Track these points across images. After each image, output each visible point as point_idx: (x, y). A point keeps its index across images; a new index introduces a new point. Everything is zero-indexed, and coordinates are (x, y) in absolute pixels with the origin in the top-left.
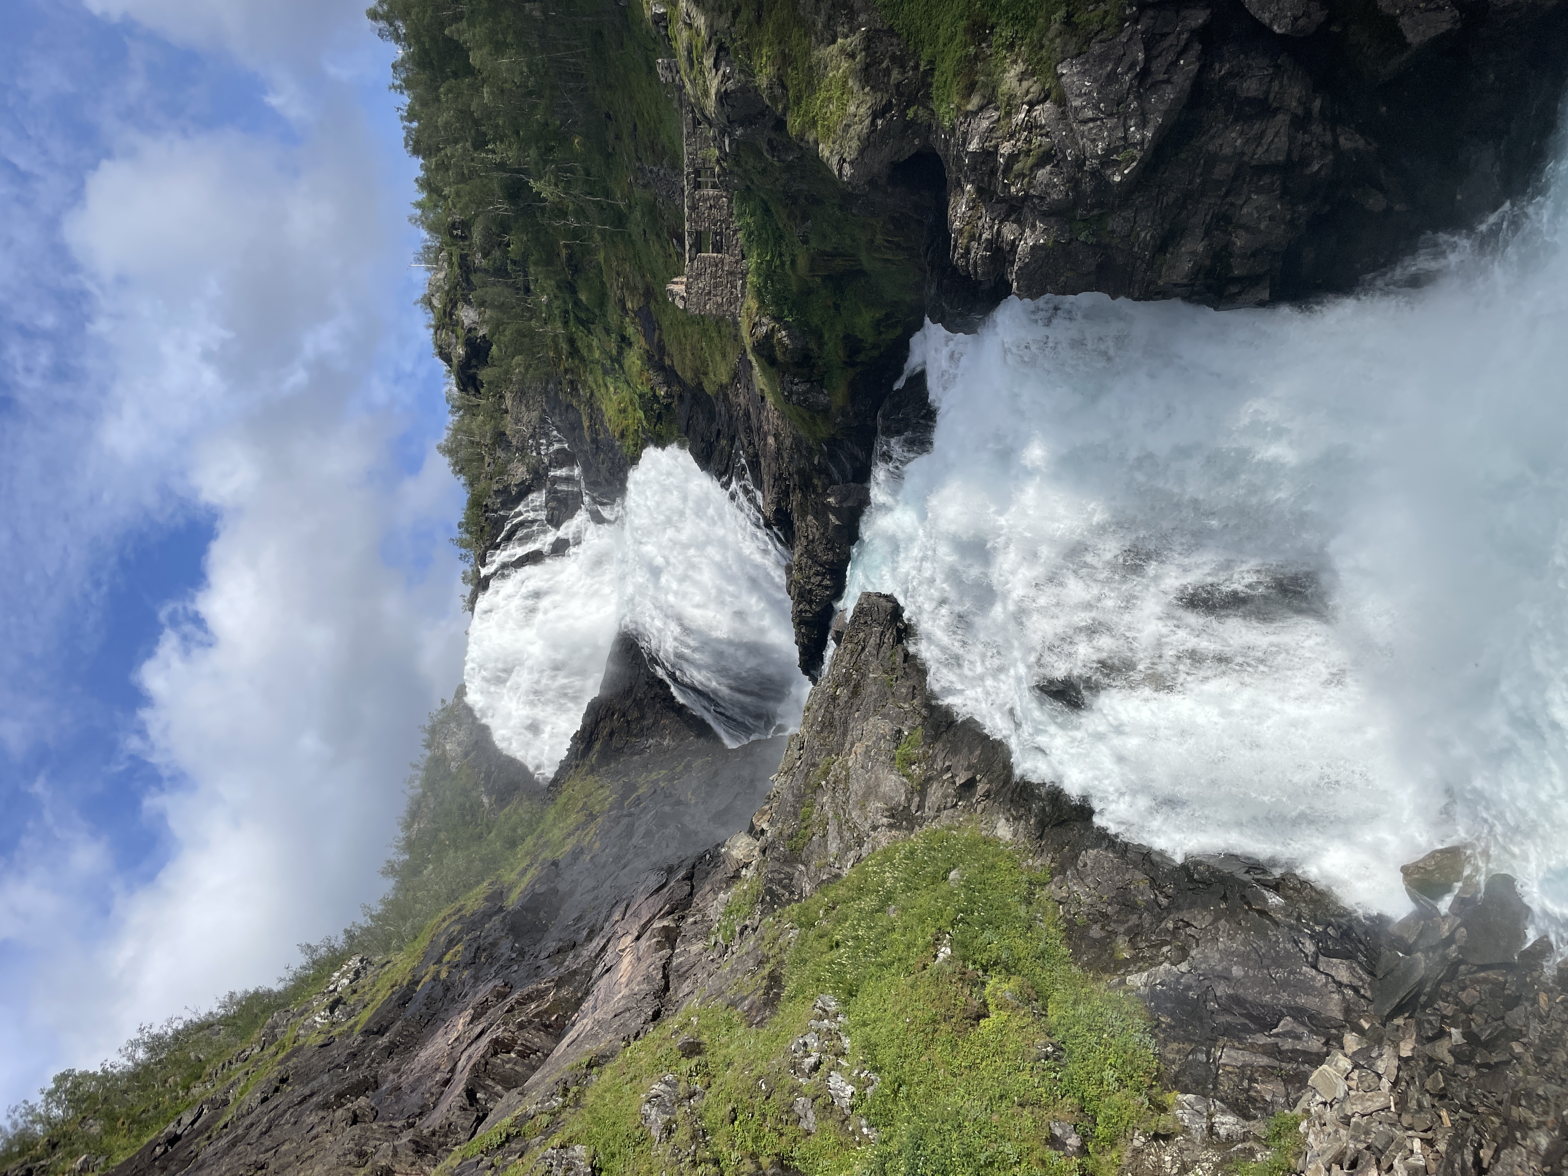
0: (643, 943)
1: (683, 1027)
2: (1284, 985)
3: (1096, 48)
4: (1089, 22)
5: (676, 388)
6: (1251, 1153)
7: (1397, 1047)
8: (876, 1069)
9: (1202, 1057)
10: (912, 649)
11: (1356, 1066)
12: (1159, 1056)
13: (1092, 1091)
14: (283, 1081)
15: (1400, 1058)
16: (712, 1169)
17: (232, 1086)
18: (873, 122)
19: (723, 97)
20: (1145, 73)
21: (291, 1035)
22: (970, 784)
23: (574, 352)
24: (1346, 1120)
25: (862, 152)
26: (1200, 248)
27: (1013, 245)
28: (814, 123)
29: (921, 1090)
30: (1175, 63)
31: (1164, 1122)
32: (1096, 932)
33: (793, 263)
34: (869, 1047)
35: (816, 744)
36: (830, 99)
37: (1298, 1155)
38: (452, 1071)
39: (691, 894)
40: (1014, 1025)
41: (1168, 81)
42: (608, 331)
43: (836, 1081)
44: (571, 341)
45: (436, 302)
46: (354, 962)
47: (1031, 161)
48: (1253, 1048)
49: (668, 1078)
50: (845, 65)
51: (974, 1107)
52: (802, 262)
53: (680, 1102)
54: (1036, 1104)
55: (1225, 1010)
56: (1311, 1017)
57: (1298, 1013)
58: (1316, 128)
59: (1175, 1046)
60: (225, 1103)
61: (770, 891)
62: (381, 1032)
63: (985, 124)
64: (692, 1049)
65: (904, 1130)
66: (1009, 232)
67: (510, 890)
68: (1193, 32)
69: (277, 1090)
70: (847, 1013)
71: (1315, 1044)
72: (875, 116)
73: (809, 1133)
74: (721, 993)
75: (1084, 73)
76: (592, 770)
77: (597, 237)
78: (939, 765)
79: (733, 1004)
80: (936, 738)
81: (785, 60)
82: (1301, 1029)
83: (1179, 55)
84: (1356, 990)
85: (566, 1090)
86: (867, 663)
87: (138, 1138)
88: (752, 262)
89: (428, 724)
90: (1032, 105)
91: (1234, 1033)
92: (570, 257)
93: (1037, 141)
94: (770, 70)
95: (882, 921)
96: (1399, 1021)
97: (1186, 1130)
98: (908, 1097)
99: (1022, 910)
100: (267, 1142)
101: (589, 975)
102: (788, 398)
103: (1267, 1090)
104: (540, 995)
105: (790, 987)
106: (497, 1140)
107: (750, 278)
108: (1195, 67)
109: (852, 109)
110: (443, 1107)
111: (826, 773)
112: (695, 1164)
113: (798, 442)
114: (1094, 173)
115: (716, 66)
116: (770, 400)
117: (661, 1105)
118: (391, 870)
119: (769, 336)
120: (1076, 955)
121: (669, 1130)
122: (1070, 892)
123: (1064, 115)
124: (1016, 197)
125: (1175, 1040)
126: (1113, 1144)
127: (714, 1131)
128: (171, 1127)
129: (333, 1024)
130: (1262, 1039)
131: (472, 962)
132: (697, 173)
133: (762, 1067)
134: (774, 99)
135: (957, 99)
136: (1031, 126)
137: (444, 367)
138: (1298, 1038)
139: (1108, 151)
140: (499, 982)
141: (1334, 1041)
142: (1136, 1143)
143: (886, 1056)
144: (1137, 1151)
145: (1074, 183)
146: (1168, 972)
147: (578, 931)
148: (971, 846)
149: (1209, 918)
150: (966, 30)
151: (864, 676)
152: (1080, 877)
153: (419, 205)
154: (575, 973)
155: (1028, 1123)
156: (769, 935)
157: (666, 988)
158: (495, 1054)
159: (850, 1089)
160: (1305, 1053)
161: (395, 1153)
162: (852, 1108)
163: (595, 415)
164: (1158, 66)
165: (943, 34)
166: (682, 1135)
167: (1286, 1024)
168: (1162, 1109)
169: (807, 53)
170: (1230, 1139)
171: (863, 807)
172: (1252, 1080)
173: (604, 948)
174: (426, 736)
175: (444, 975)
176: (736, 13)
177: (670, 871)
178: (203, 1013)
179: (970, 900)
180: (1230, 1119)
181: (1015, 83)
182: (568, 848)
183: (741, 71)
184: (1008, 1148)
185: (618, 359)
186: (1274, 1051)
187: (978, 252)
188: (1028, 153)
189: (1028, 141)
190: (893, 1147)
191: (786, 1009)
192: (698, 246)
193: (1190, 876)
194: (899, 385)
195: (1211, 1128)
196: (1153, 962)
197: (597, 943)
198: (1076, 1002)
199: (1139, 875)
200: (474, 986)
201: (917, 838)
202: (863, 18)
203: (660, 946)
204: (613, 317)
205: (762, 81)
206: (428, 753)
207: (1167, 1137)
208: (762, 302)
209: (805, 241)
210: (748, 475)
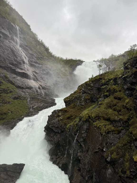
89: (81, 59)
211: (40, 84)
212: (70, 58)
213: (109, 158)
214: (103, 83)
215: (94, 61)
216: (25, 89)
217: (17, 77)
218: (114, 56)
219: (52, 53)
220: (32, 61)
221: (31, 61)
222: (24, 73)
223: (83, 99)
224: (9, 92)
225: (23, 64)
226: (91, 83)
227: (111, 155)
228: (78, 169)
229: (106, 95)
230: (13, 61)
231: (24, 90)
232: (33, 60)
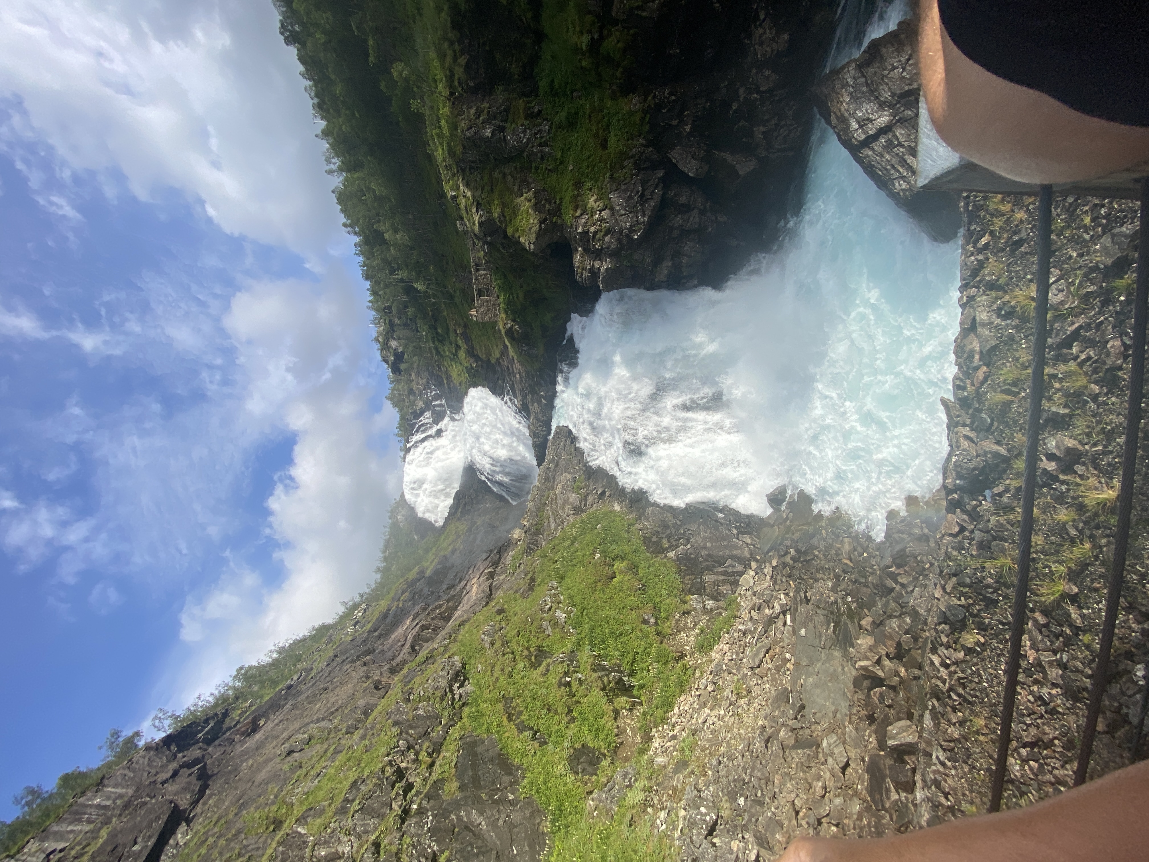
0: (481, 579)
1: (496, 604)
2: (726, 547)
3: (623, 187)
4: (619, 177)
5: (480, 363)
6: (721, 614)
7: (771, 563)
8: (573, 605)
9: (699, 580)
10: (577, 445)
11: (757, 573)
12: (682, 582)
13: (658, 600)
14: (336, 656)
15: (773, 567)
16: (511, 656)
17: (314, 662)
18: (540, 226)
19: (481, 224)
20: (642, 196)
21: (338, 638)
22: (603, 493)
23: (438, 353)
24: (755, 594)
25: (537, 238)
26: (670, 264)
27: (599, 269)
28: (518, 230)
29: (592, 610)
30: (654, 191)
31: (687, 607)
32: (654, 539)
33: (518, 296)
34: (571, 597)
35: (543, 487)
36: (523, 219)
37: (738, 611)
38: (405, 640)
39: (500, 558)
40: (626, 579)
41: (651, 198)
42: (451, 343)
43: (558, 613)
44: (436, 349)
45: (380, 339)
46: (364, 606)
47: (602, 233)
48: (717, 573)
49: (492, 623)
50: (527, 204)
51: (613, 614)
52: (521, 295)
53: (497, 632)
54: (637, 608)
55: (706, 560)
56: (738, 558)
57: (733, 557)
58: (709, 214)
59: (688, 577)
60: (312, 669)
61: (529, 548)
62: (375, 631)
63: (583, 221)
64: (501, 611)
65: (586, 627)
66: (597, 264)
67: (427, 569)
68: (659, 178)
69: (333, 660)
70: (561, 587)
71: (740, 568)
72: (541, 223)
73: (549, 636)
74: (511, 588)
75: (619, 197)
76: (459, 519)
77: (443, 306)
78: (591, 488)
79: (516, 592)
80: (589, 478)
81: (504, 205)
82: (734, 563)
83: (655, 188)
84: (754, 546)
85: (450, 636)
86: (560, 453)
87: (274, 689)
88: (502, 299)
89: (390, 509)
90: (601, 211)
91: (709, 569)
92: (433, 316)
93: (604, 225)
94: (499, 210)
95: (573, 549)
96: (771, 554)
97: (695, 609)
98: (587, 614)
99: (626, 535)
100: (328, 679)
101: (460, 596)
102: (521, 353)
103: (724, 589)
104: (441, 606)
105: (538, 581)
106: (422, 660)
107: (502, 305)
108: (661, 193)
109: (532, 221)
110: (401, 655)
111: (548, 498)
112: (504, 655)
113: (527, 373)
114: (627, 236)
115: (477, 211)
116: (515, 357)
117: (489, 635)
118: (378, 570)
119: (511, 327)
120: (648, 549)
121: (492, 644)
122: (644, 525)
123: (613, 215)
124: (598, 249)
125: (688, 575)
126: (668, 619)
127: (511, 641)
128: (289, 682)
129: (356, 631)
130: (721, 569)
131: (413, 598)
132: (477, 265)
133: (529, 612)
134: (500, 222)
135: (571, 212)
136: (601, 220)
137: (386, 366)
138: (734, 566)
139: (632, 226)
140: (423, 604)
141: (747, 566)
142: (677, 617)
143: (577, 600)
144: (677, 620)
145: (619, 240)
146: (683, 549)
147: (455, 580)
148: (605, 514)
149: (696, 526)
150: (573, 185)
151: (560, 458)
152: (647, 519)
153: (370, 302)
154: (455, 595)
155: (634, 616)
156: (529, 563)
157: (491, 594)
158: (422, 631)
159: (564, 615)
160: (737, 572)
161: (381, 674)
162: (565, 622)
163: (449, 377)
164: (647, 193)
165: (564, 188)
166: (498, 644)
167: (729, 562)
168: (685, 602)
169: (512, 201)
170: (712, 610)
171: (563, 509)
172: (718, 586)
173: (466, 585)
174: (389, 514)
175: (401, 605)
176: (483, 189)
177: (491, 551)
178: (301, 636)
179: (606, 534)
180: (711, 602)
181: (593, 203)
182: (450, 549)
183: (487, 212)
184: (628, 627)
185: (456, 354)
186: (725, 573)
187: (586, 274)
188: (601, 230)
189: (600, 226)
190: (583, 635)
191: (538, 591)
192: (480, 294)
193: (689, 513)
194: (564, 343)
195: (704, 606)
196: (677, 546)
197: (463, 583)
198: (649, 567)
199: (669, 515)
200: (414, 607)
201: (584, 516)
202: (533, 185)
203: (488, 579)
204: (452, 338)
205: (496, 215)
206: (390, 521)
207: (688, 613)
208: (507, 314)
209: (521, 287)
210: (511, 393)
218: (393, 391)
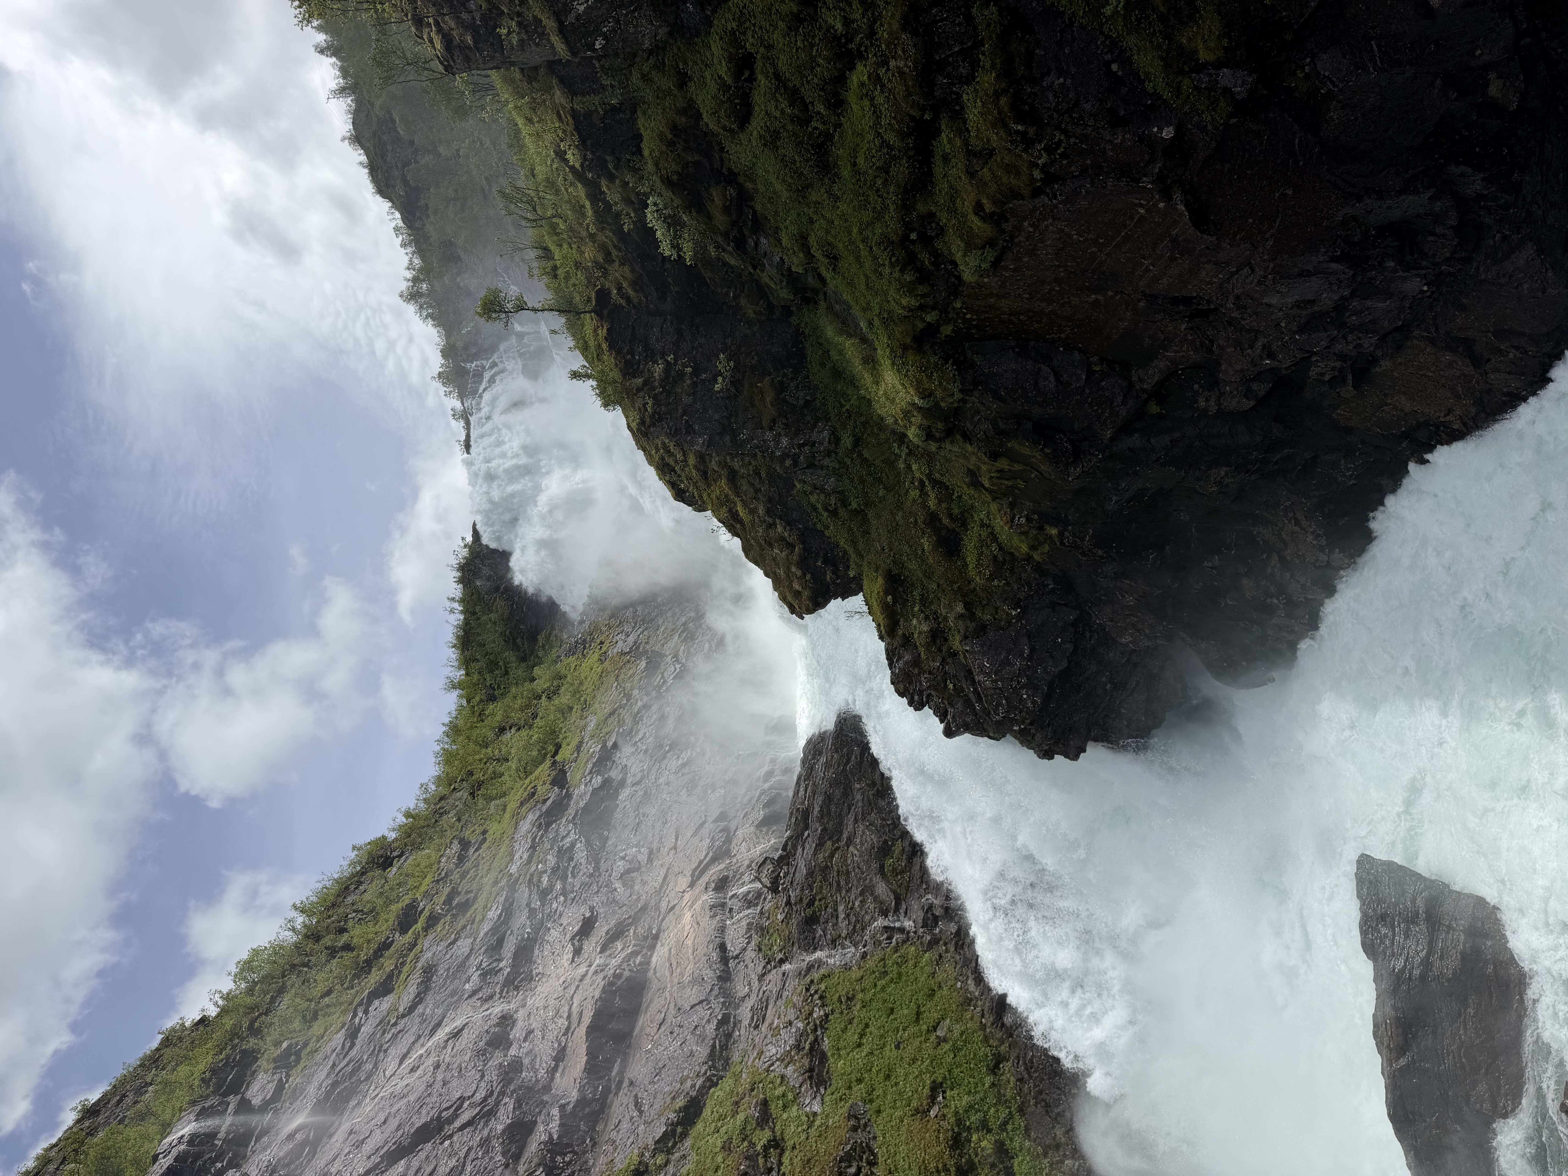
80: (913, 854)
174: (457, 573)
206: (461, 588)
211: (683, 882)
212: (452, 654)
213: (1226, 77)
214: (633, 271)
215: (467, 447)
216: (730, 1002)
217: (631, 1083)
218: (415, 280)
219: (408, 815)
220: (486, 974)
221: (484, 975)
222: (591, 1030)
223: (785, 441)
224: (762, 1138)
225: (513, 1052)
226: (646, 383)
227: (1200, 68)
228: (1348, 391)
229: (727, 210)
230: (485, 1133)
231: (745, 1013)
232: (474, 961)
